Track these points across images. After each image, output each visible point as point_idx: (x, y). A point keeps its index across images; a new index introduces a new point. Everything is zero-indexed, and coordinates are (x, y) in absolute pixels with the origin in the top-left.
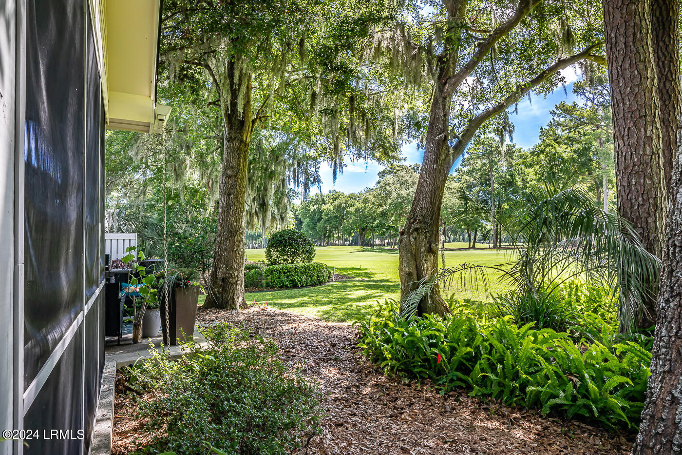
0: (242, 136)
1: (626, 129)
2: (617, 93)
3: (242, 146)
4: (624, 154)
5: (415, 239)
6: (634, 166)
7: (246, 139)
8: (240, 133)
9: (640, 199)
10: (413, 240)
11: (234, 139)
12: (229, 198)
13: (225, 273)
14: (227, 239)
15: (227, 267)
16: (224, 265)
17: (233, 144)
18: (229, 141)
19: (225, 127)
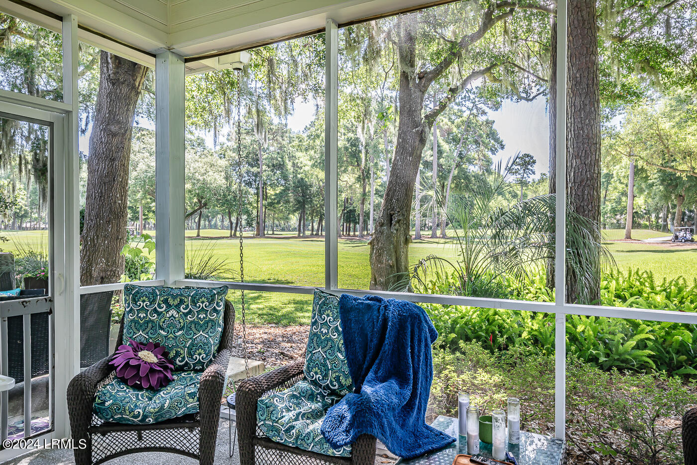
0: (135, 80)
1: (584, 151)
2: (579, 122)
3: (133, 93)
4: (580, 170)
5: (397, 230)
6: (587, 181)
7: (139, 85)
8: (133, 76)
9: (590, 206)
10: (395, 231)
11: (123, 83)
12: (112, 165)
13: (105, 271)
14: (109, 222)
15: (108, 261)
16: (103, 259)
17: (121, 90)
18: (113, 84)
19: (108, 63)
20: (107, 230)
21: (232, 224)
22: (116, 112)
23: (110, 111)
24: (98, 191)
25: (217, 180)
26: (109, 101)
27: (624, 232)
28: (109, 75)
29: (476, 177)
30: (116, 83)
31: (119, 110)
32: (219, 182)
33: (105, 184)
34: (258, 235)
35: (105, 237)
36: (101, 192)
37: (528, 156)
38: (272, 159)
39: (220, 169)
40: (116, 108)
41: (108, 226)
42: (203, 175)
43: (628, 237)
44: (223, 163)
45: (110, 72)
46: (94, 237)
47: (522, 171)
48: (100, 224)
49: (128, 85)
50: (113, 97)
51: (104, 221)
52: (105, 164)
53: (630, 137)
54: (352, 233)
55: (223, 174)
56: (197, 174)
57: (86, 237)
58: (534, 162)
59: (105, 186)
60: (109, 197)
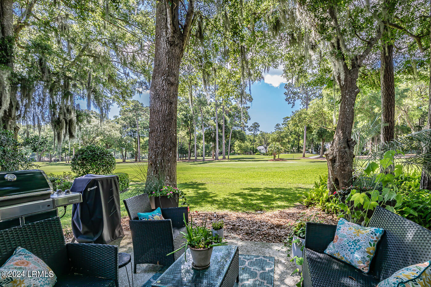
0: (183, 45)
16: (168, 177)
17: (175, 50)
18: (171, 45)
19: (167, 28)
20: (169, 156)
21: (123, 156)
22: (172, 67)
23: (168, 66)
24: (162, 127)
25: (117, 134)
26: (168, 58)
27: (302, 154)
28: (168, 38)
29: (239, 132)
30: (173, 44)
31: (174, 66)
32: (118, 135)
33: (167, 121)
34: (136, 161)
35: (168, 160)
36: (165, 127)
37: (256, 123)
38: (144, 124)
39: (117, 129)
40: (172, 64)
41: (170, 153)
42: (109, 132)
43: (304, 156)
44: (119, 126)
45: (169, 36)
46: (161, 161)
47: (254, 130)
48: (165, 151)
49: (179, 48)
50: (170, 55)
51: (168, 149)
52: (166, 106)
53: (312, 114)
54: (182, 159)
55: (119, 131)
56: (106, 132)
57: (155, 161)
58: (259, 126)
59: (167, 122)
60: (170, 131)
